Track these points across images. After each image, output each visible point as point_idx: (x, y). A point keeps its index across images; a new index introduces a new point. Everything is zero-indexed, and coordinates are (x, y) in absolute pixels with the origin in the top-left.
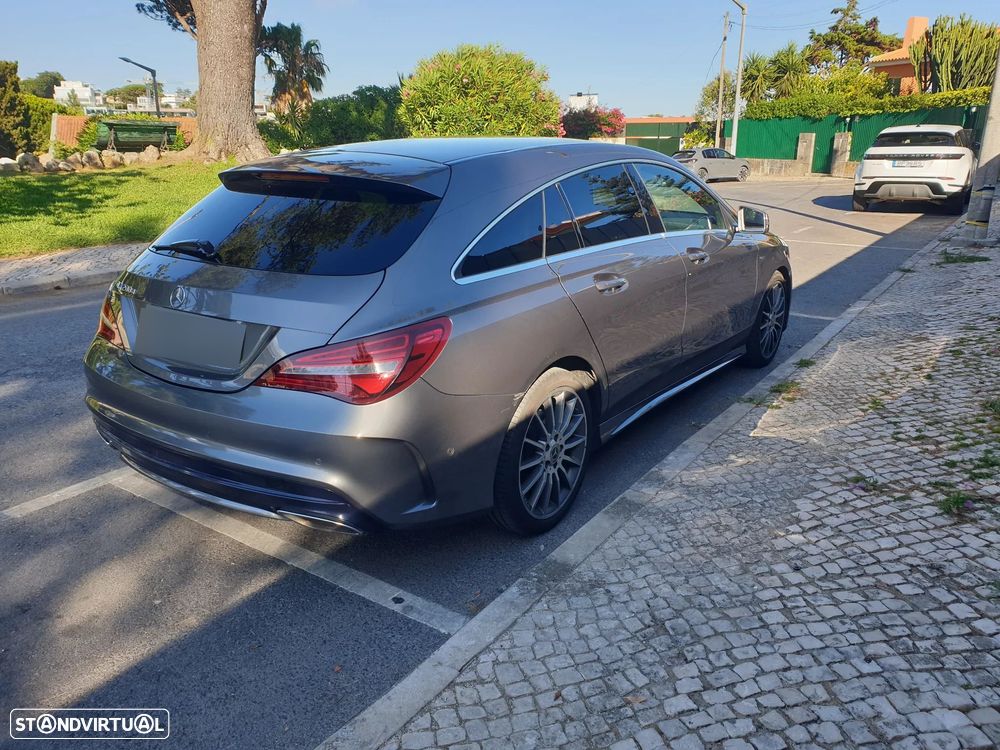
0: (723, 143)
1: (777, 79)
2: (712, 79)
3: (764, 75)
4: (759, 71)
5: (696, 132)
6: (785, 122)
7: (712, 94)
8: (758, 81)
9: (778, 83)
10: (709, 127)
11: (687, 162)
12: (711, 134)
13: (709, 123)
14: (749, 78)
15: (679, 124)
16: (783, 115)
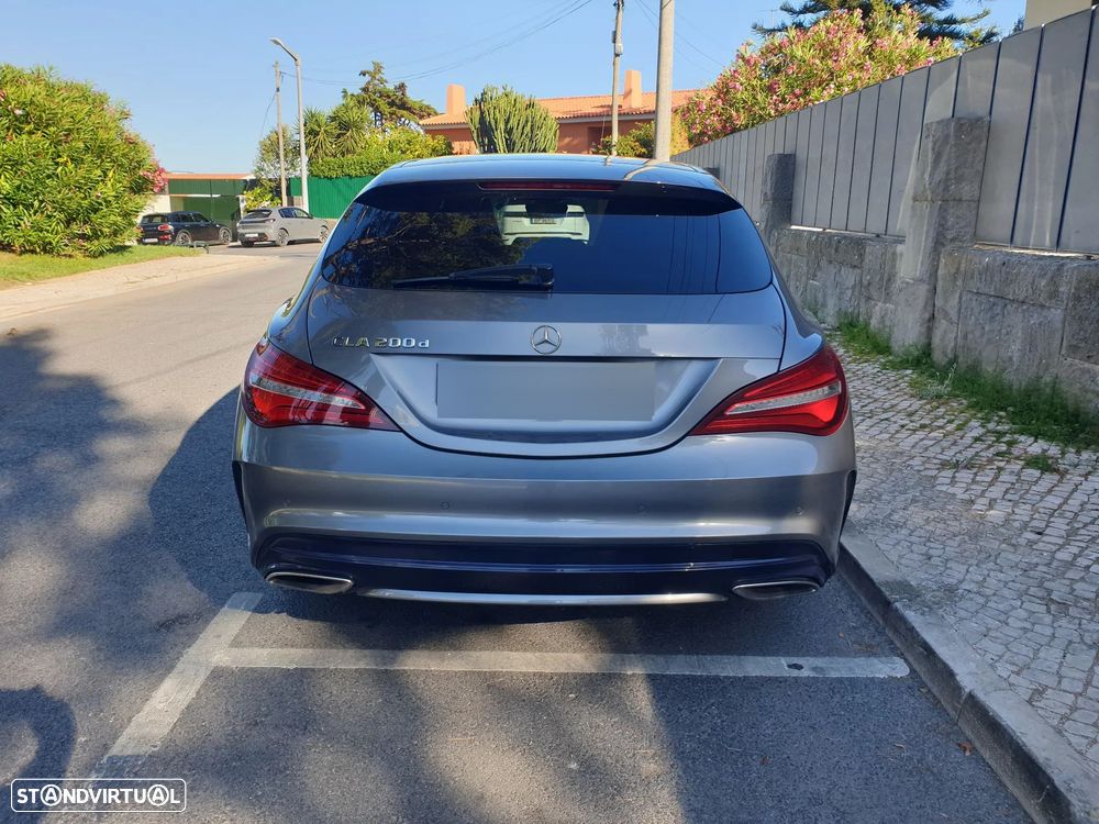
0: (291, 202)
1: (339, 136)
2: (267, 132)
3: (325, 131)
4: (319, 126)
5: (258, 190)
6: (356, 180)
7: (271, 149)
8: (320, 137)
9: (341, 139)
10: (273, 184)
11: (264, 222)
12: (277, 192)
13: (270, 180)
14: (310, 133)
15: (234, 180)
16: (353, 173)
